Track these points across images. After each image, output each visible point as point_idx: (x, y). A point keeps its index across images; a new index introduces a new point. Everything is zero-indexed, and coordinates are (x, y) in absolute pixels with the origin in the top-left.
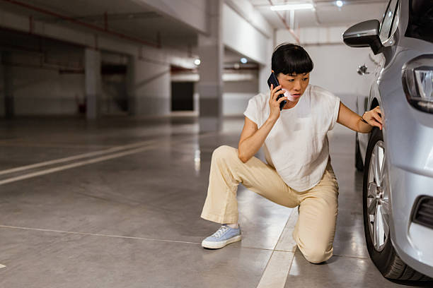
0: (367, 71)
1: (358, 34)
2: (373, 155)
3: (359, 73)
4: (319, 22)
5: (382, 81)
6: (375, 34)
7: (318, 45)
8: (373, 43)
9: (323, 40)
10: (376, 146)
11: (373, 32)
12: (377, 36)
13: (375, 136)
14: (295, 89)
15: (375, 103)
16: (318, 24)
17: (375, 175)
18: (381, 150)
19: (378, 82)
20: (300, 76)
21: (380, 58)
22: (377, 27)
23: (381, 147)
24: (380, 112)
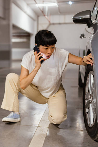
0: (85, 36)
1: (80, 17)
2: (88, 78)
3: (81, 37)
4: (60, 12)
5: (92, 41)
6: (89, 17)
7: (60, 24)
8: (88, 22)
9: (62, 21)
10: (89, 74)
11: (88, 16)
12: (90, 19)
13: (89, 69)
14: (48, 53)
15: (89, 52)
16: (59, 13)
17: (89, 89)
18: (92, 76)
19: (90, 41)
20: (51, 47)
21: (91, 30)
22: (90, 14)
23: (92, 74)
24: (91, 57)
